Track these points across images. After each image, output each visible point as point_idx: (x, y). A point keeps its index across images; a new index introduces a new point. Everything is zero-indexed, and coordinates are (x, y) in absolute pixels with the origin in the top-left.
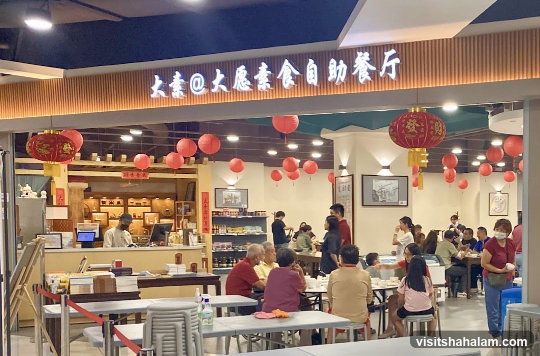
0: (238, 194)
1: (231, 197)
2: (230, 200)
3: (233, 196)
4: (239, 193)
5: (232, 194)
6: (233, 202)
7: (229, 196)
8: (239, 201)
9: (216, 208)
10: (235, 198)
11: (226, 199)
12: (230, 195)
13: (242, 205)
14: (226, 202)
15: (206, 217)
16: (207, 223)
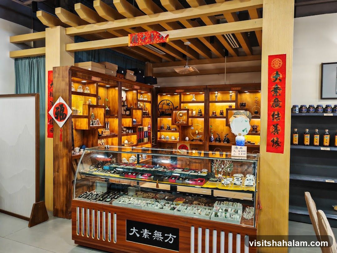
15: (278, 114)
16: (279, 127)
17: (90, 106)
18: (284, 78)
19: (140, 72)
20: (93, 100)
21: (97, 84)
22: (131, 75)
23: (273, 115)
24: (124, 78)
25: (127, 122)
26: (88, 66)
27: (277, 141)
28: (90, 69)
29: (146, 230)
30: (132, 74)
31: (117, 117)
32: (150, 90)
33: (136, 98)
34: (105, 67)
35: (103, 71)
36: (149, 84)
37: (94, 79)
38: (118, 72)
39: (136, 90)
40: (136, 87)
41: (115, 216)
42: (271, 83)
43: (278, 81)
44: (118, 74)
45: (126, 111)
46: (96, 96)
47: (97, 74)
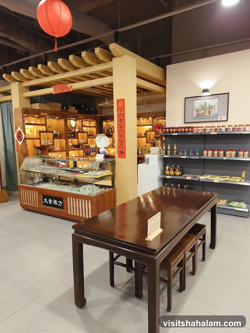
0: (213, 102)
1: (204, 108)
2: (203, 112)
3: (208, 106)
4: (216, 100)
5: (205, 103)
6: (207, 113)
7: (202, 107)
8: (214, 112)
9: (185, 123)
10: (210, 107)
11: (197, 110)
12: (203, 104)
13: (219, 117)
14: (198, 115)
15: (122, 135)
16: (123, 143)
17: (40, 132)
18: (124, 113)
19: (83, 106)
20: (43, 128)
21: (45, 117)
22: (72, 109)
23: (120, 136)
24: (68, 112)
25: (75, 141)
26: (36, 106)
27: (122, 151)
28: (38, 108)
29: (50, 199)
30: (74, 109)
31: (64, 138)
32: (94, 119)
33: (81, 124)
34: (50, 106)
35: (48, 109)
36: (93, 114)
37: (42, 114)
38: (62, 108)
39: (82, 119)
40: (80, 117)
41: (37, 192)
42: (119, 116)
43: (121, 115)
44: (62, 110)
45: (71, 134)
46: (45, 125)
47: (45, 111)
